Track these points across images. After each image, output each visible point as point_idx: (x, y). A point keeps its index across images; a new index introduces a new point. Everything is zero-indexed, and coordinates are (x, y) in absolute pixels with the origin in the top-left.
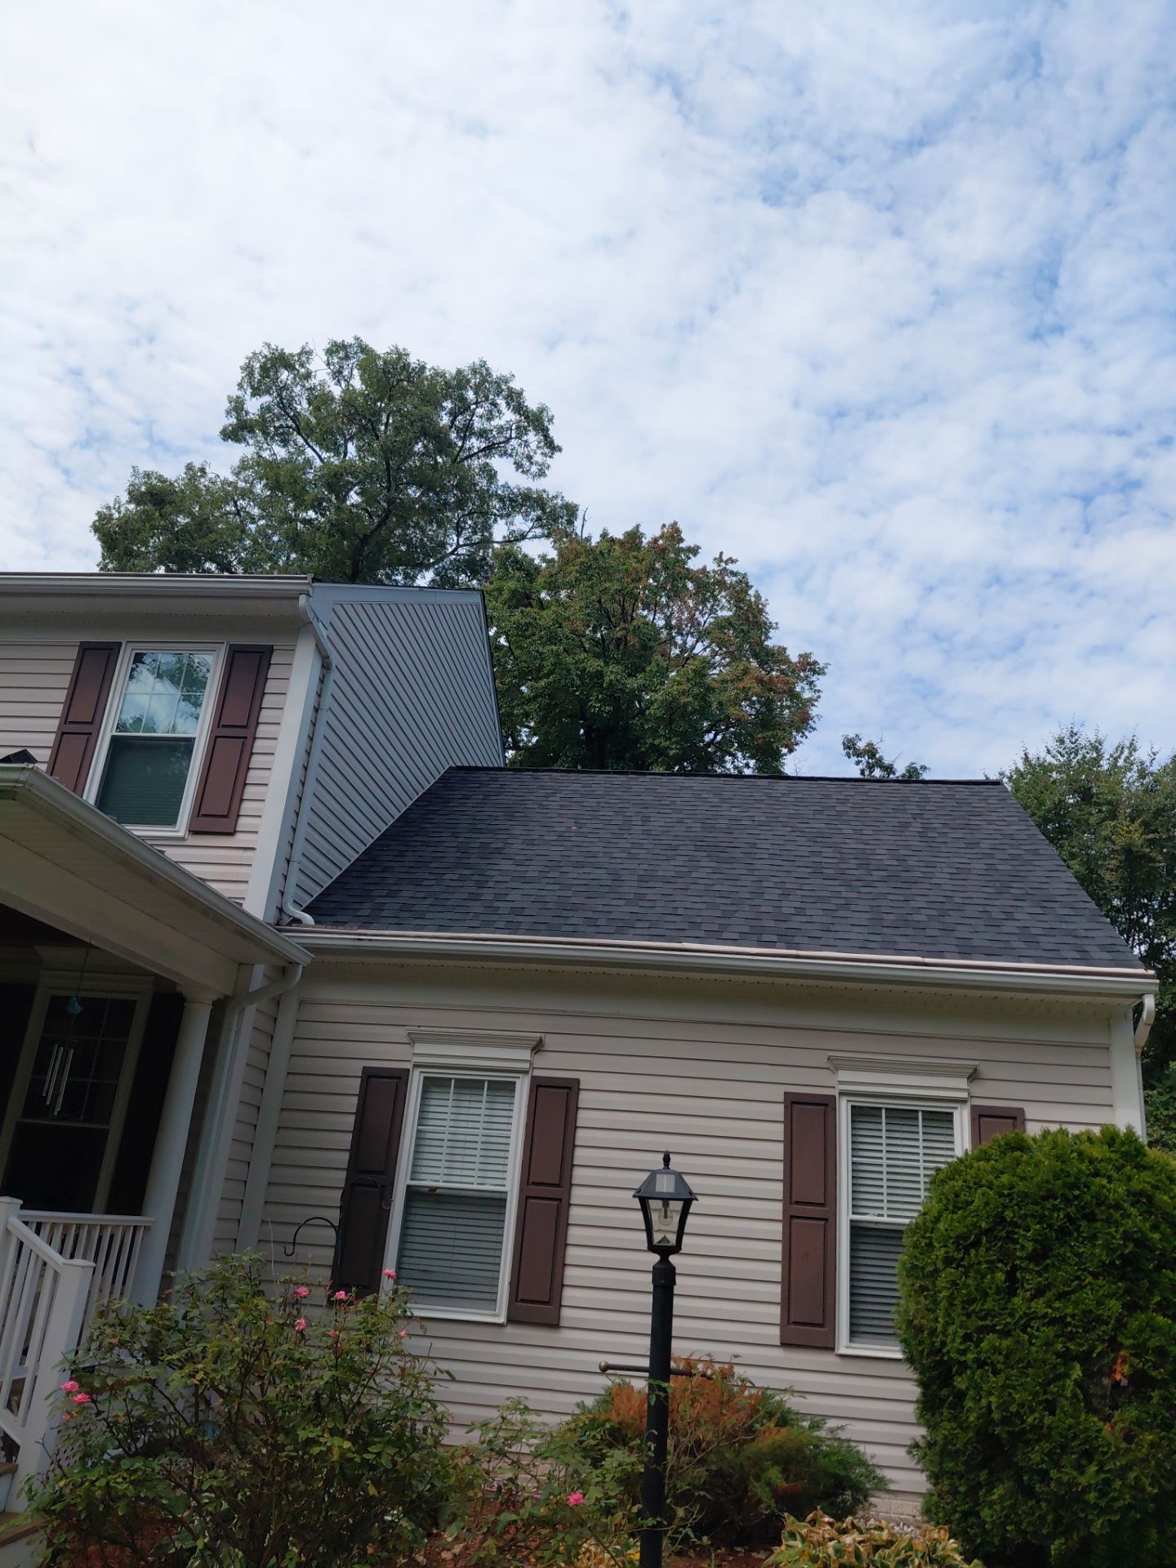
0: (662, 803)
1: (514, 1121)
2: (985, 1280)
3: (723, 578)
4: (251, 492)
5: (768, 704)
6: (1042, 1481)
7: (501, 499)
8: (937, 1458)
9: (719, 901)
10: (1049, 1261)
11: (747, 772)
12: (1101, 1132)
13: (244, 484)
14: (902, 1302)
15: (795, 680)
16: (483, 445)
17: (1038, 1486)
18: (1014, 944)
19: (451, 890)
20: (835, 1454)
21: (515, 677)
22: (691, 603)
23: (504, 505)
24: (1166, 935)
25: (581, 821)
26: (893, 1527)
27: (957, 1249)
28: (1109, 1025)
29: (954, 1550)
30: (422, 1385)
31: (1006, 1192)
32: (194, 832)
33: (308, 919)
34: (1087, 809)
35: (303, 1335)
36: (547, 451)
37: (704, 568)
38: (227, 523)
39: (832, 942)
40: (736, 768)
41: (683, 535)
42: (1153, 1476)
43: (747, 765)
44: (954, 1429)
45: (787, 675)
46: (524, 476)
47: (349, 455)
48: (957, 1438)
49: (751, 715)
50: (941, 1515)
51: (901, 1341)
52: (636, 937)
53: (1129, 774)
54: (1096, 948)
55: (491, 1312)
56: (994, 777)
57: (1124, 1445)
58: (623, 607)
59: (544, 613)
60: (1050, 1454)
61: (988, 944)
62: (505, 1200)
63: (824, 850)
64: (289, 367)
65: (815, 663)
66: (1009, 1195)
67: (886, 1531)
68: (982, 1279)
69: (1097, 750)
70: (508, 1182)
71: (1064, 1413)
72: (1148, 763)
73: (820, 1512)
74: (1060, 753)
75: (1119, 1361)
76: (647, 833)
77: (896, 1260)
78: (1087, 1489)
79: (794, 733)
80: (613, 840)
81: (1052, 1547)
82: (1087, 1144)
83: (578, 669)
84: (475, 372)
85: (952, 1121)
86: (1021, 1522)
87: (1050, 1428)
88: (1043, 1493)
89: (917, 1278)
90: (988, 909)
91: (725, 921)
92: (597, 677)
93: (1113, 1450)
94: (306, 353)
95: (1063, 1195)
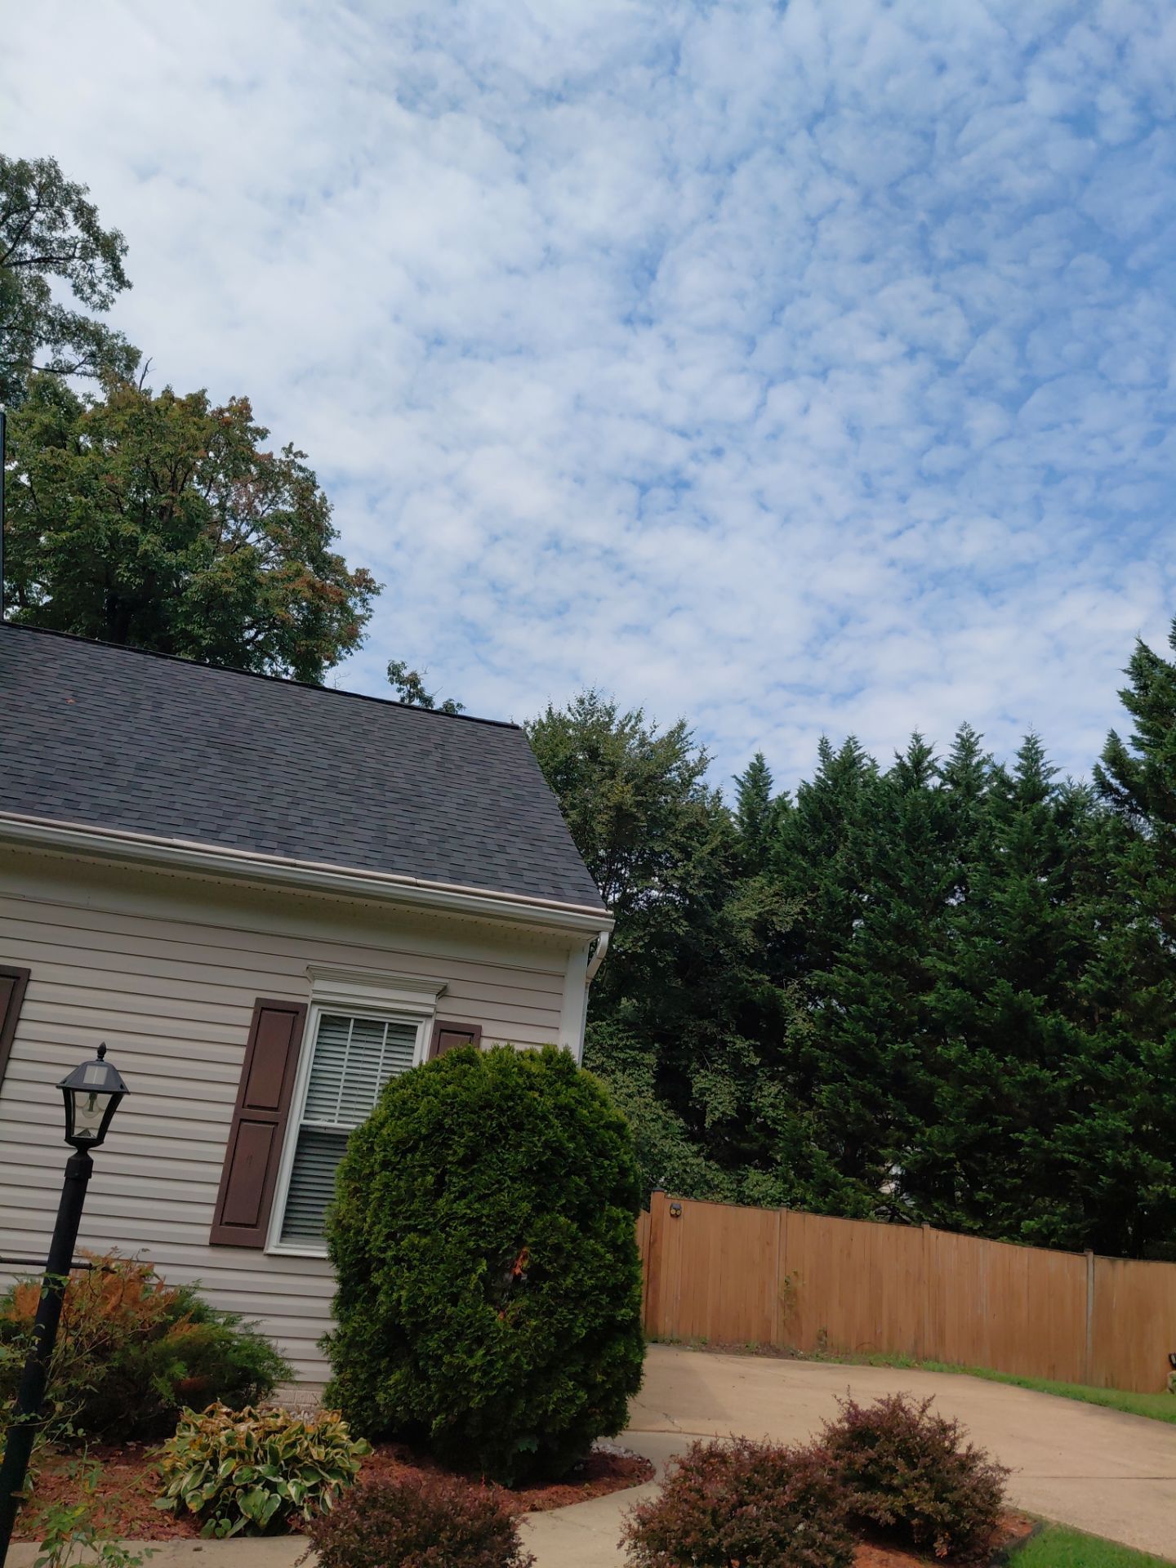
0: (181, 691)
2: (416, 1183)
3: (290, 470)
5: (316, 611)
6: (434, 1366)
7: (51, 322)
8: (343, 1349)
9: (222, 800)
10: (476, 1166)
11: (284, 677)
12: (543, 1051)
14: (336, 1203)
15: (348, 594)
16: (38, 256)
18: (501, 875)
20: (246, 1348)
21: (33, 523)
22: (251, 488)
23: (53, 328)
24: (636, 886)
25: (80, 695)
26: (291, 1416)
27: (396, 1154)
28: (568, 956)
29: (344, 1430)
34: (593, 766)
36: (114, 282)
37: (271, 455)
39: (333, 855)
40: (273, 672)
41: (253, 414)
42: (532, 1355)
44: (364, 1322)
45: (342, 587)
46: (82, 302)
48: (366, 1330)
49: (297, 620)
50: (339, 1401)
51: (329, 1241)
52: (121, 826)
53: (632, 741)
54: (569, 886)
56: (519, 723)
57: (511, 1331)
58: (174, 475)
59: (79, 459)
60: (446, 1341)
61: (477, 872)
63: (344, 765)
65: (371, 581)
66: (452, 1103)
67: (281, 1418)
68: (413, 1181)
69: (610, 715)
71: (465, 1303)
72: (648, 734)
73: (219, 1403)
74: (579, 712)
75: (521, 1257)
76: (157, 719)
77: (336, 1165)
78: (473, 1370)
79: (340, 647)
80: (116, 722)
81: (434, 1422)
82: (529, 1061)
83: (109, 529)
84: (42, 170)
85: (415, 1034)
86: (411, 1402)
87: (450, 1318)
88: (434, 1376)
89: (352, 1180)
90: (485, 840)
91: (225, 822)
92: (130, 543)
93: (502, 1335)
95: (499, 1105)
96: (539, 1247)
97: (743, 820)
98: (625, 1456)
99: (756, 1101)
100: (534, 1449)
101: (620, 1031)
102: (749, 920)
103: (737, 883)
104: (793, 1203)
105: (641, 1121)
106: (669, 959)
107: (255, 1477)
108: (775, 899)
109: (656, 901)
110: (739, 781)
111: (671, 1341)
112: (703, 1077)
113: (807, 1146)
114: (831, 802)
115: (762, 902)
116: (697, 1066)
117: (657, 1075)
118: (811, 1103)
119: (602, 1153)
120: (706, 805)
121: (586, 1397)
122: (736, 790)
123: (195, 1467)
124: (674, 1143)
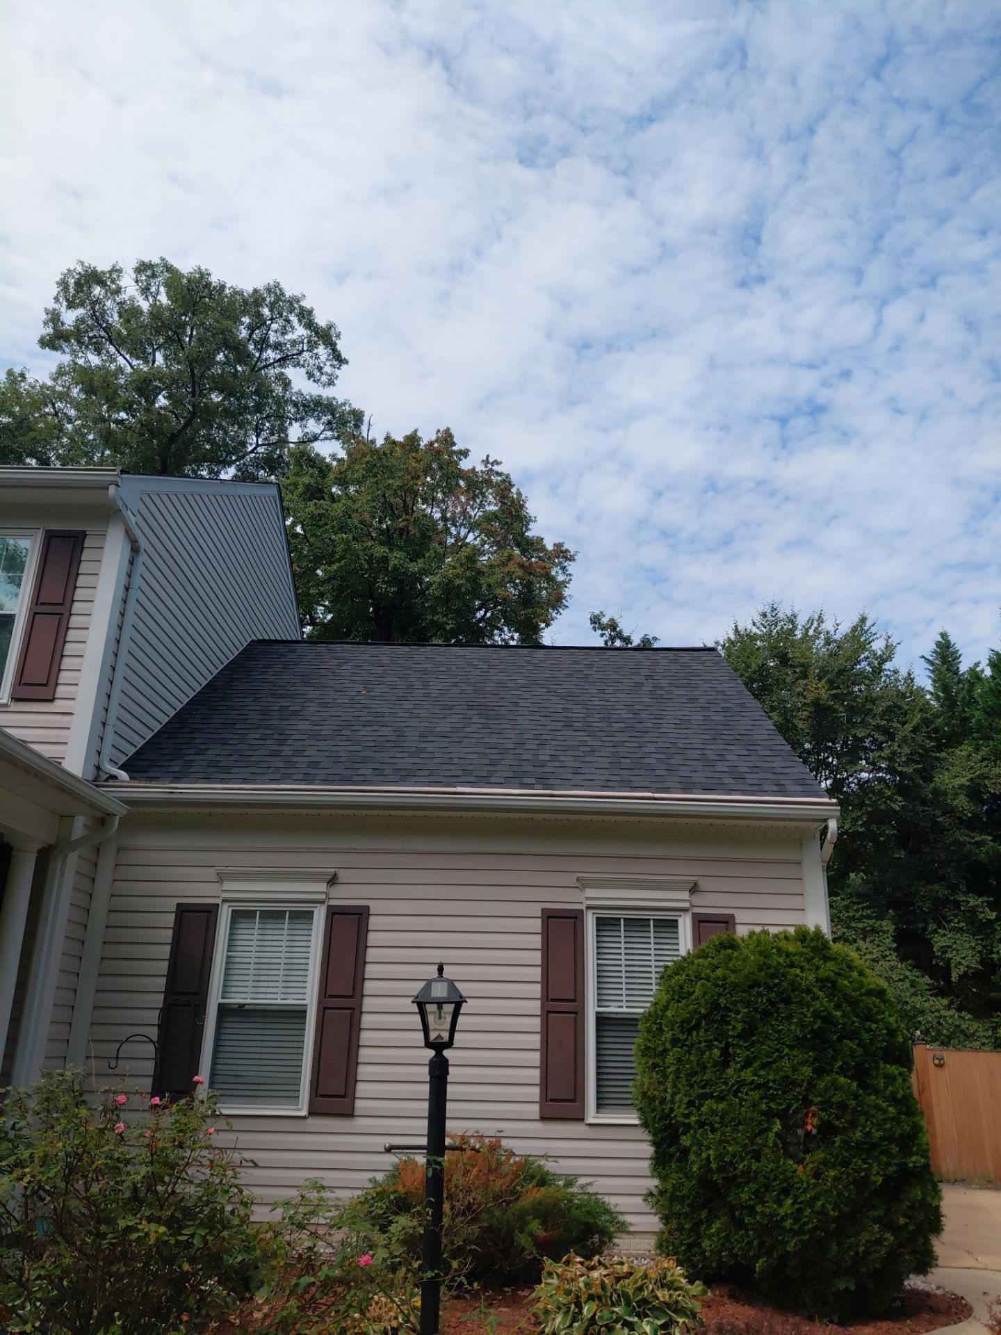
0: (440, 669)
1: (312, 944)
2: (704, 1056)
3: (490, 477)
4: (68, 395)
5: (529, 586)
6: (748, 1216)
7: (295, 405)
8: (667, 1203)
9: (487, 751)
10: (754, 1038)
11: (512, 643)
12: (795, 931)
13: (61, 388)
14: (638, 1077)
15: (551, 566)
16: (278, 357)
17: (746, 1219)
18: (726, 781)
19: (253, 747)
20: (585, 1206)
21: (311, 562)
22: (463, 499)
23: (298, 410)
24: (846, 771)
25: (370, 686)
26: (632, 1262)
27: (682, 1032)
28: (801, 844)
29: (680, 1275)
30: (230, 1173)
31: (720, 983)
32: (16, 699)
33: (123, 775)
34: (785, 670)
35: (122, 1139)
36: (335, 363)
37: (474, 469)
38: (46, 423)
39: (581, 783)
40: (503, 640)
41: (455, 440)
42: (835, 1202)
43: (512, 638)
44: (681, 1179)
45: (544, 561)
46: (316, 385)
47: (157, 363)
48: (683, 1186)
49: (515, 595)
50: (671, 1248)
51: (638, 1110)
52: (417, 783)
53: (817, 642)
55: (294, 1107)
56: (710, 644)
57: (813, 1181)
58: (405, 502)
59: (335, 505)
60: (756, 1193)
62: (305, 1011)
63: (574, 707)
64: (102, 283)
65: (567, 551)
66: (723, 985)
67: (626, 1265)
68: (702, 1055)
69: (792, 622)
70: (308, 997)
71: (767, 1159)
72: (832, 633)
73: (573, 1254)
74: (763, 625)
75: (810, 1115)
76: (427, 695)
78: (784, 1218)
79: (550, 611)
80: (398, 703)
81: (757, 1264)
82: (784, 941)
83: (366, 555)
84: (270, 291)
85: (677, 927)
86: (733, 1248)
87: (756, 1172)
88: (750, 1223)
89: (650, 1057)
90: (705, 752)
91: (493, 768)
92: (383, 561)
93: (805, 1185)
94: (116, 271)
95: (765, 983)
97: (939, 695)
98: (939, 1292)
99: (998, 952)
100: (853, 1288)
101: (854, 903)
102: (961, 786)
103: (943, 755)
105: (889, 983)
106: (887, 832)
107: (614, 1317)
108: (984, 764)
109: (868, 781)
110: (928, 660)
112: (942, 936)
115: (972, 768)
116: (935, 927)
117: (895, 939)
120: (900, 687)
121: (892, 1238)
122: (926, 669)
123: (564, 1309)
124: (924, 999)
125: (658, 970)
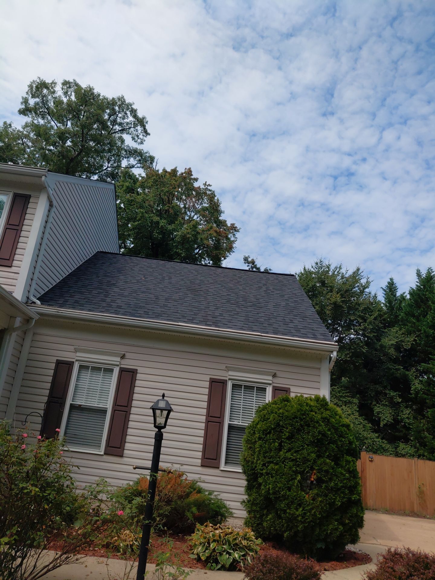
0: (177, 272)
1: (112, 383)
3: (206, 191)
4: (29, 136)
5: (218, 241)
6: (284, 514)
7: (126, 151)
8: (250, 506)
9: (193, 309)
10: (293, 440)
11: (209, 265)
12: (315, 397)
13: (26, 133)
14: (243, 452)
16: (120, 129)
17: (282, 515)
18: (292, 331)
19: (94, 297)
20: (216, 503)
21: (126, 220)
22: (194, 200)
23: (127, 153)
24: (345, 334)
25: (146, 276)
26: (233, 528)
27: (263, 434)
28: (321, 361)
29: (253, 535)
30: (68, 470)
33: (38, 302)
34: (323, 288)
35: (24, 451)
36: (144, 134)
37: (199, 187)
38: (18, 147)
39: (231, 326)
40: (205, 263)
41: (193, 173)
42: (320, 511)
44: (257, 496)
45: (226, 231)
46: (135, 143)
47: (68, 126)
48: (258, 499)
49: (212, 244)
50: (250, 524)
51: (242, 466)
52: (162, 319)
53: (338, 277)
54: (319, 334)
55: (98, 450)
56: (293, 273)
57: (312, 502)
58: (169, 198)
59: (139, 197)
60: (288, 504)
62: (107, 411)
63: (231, 294)
64: (47, 88)
65: (236, 227)
66: (282, 416)
67: (230, 529)
68: (270, 445)
69: (328, 268)
70: (108, 404)
71: (293, 491)
72: (345, 274)
73: (209, 523)
74: (316, 268)
75: (313, 474)
76: (170, 283)
77: (242, 438)
78: (298, 516)
79: (227, 253)
80: (158, 285)
81: (285, 534)
82: (310, 401)
83: (150, 220)
84: (120, 100)
85: (266, 391)
86: (276, 527)
87: (288, 496)
88: (284, 517)
89: (249, 444)
90: (285, 318)
91: (195, 316)
92: (157, 223)
93: (308, 503)
94: (54, 83)
95: (300, 417)
96: (320, 470)
97: (387, 305)
98: (359, 552)
99: (401, 416)
100: (324, 547)
101: (343, 390)
102: (392, 345)
103: (386, 330)
104: (419, 457)
105: (354, 425)
106: (360, 362)
107: (223, 550)
108: (403, 336)
109: (353, 339)
110: (384, 289)
111: (373, 509)
112: (378, 407)
113: (424, 434)
114: (423, 295)
115: (397, 337)
116: (375, 403)
117: (359, 407)
118: (424, 416)
119: (341, 436)
120: (371, 300)
121: (342, 528)
122: (383, 293)
123: (203, 545)
124: (368, 433)
125: (256, 408)
